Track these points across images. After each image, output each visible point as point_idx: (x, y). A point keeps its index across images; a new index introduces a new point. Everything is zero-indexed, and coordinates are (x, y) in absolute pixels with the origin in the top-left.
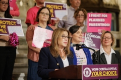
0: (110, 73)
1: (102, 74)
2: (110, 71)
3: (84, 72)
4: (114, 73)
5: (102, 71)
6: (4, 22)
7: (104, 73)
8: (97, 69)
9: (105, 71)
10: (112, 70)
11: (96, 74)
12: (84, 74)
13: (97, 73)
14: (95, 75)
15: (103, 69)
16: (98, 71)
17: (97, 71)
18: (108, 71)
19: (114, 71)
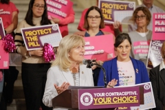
0: (124, 99)
1: (112, 101)
2: (126, 96)
3: (81, 99)
4: (131, 99)
5: (112, 97)
6: (35, 33)
7: (115, 100)
8: (103, 94)
9: (117, 96)
10: (129, 96)
11: (101, 101)
12: (82, 101)
13: (103, 100)
14: (101, 103)
15: (113, 94)
16: (105, 97)
17: (102, 97)
18: (122, 96)
19: (133, 96)
